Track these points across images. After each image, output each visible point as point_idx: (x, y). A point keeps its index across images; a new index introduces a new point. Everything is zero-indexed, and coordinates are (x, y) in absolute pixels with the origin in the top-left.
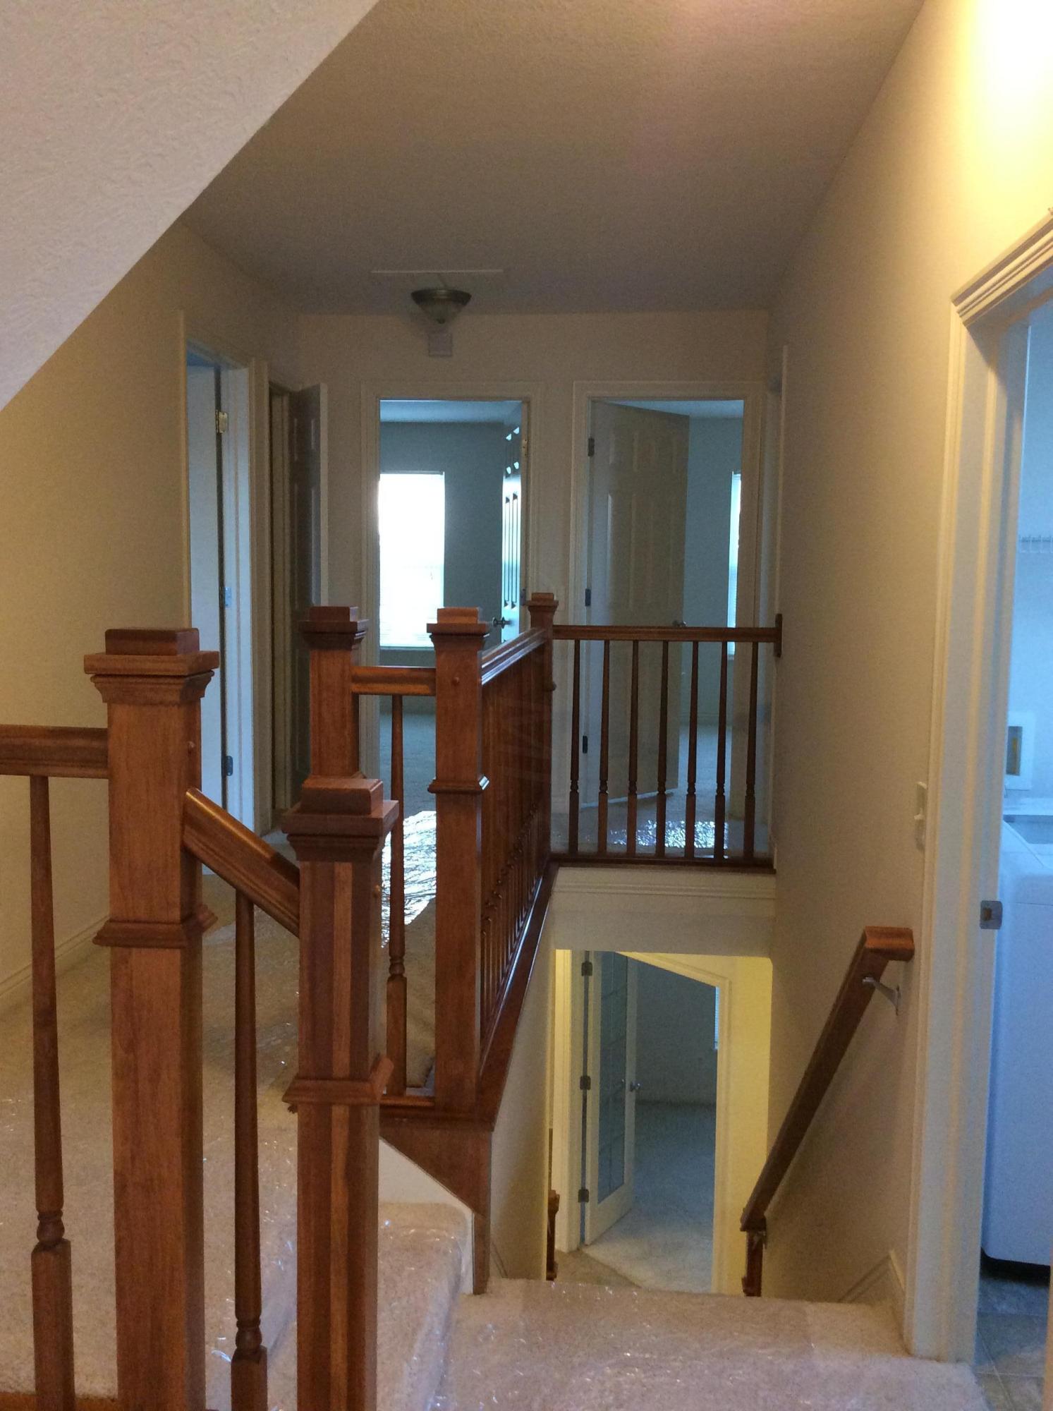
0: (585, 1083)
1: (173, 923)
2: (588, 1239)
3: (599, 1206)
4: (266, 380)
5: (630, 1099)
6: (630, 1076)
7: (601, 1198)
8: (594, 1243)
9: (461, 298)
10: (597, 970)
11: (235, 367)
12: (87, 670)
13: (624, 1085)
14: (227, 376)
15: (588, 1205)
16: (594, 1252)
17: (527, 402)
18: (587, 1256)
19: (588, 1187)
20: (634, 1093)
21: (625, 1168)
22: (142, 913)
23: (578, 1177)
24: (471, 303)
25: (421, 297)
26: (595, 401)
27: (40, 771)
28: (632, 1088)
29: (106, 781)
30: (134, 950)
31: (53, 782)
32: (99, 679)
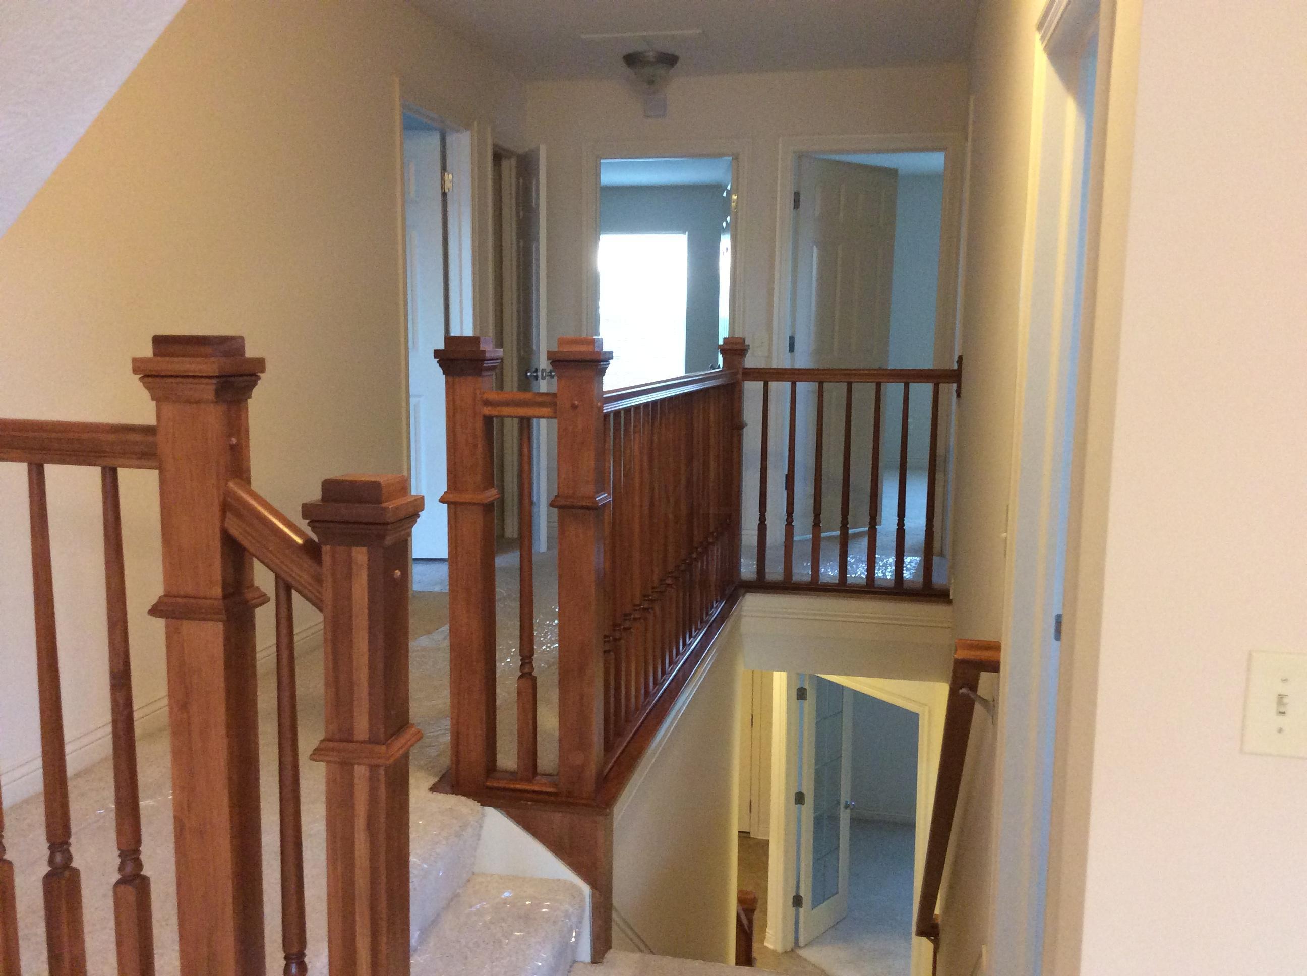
0: (800, 798)
1: (215, 599)
2: (802, 941)
3: (813, 912)
4: (490, 142)
5: (845, 817)
6: (845, 795)
7: (815, 904)
8: (808, 945)
9: (669, 60)
10: (811, 694)
11: (458, 131)
12: (135, 371)
13: (838, 803)
14: (451, 139)
15: (801, 910)
16: (809, 954)
17: (736, 158)
18: (799, 957)
19: (802, 894)
20: (848, 811)
21: (840, 878)
22: (189, 589)
23: (793, 883)
24: (679, 64)
25: (631, 60)
26: (800, 156)
27: (111, 462)
28: (847, 806)
29: (157, 472)
30: (185, 622)
31: (122, 472)
32: (146, 379)
